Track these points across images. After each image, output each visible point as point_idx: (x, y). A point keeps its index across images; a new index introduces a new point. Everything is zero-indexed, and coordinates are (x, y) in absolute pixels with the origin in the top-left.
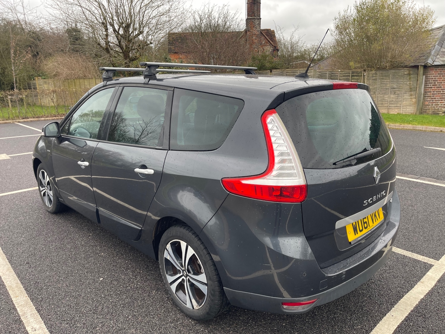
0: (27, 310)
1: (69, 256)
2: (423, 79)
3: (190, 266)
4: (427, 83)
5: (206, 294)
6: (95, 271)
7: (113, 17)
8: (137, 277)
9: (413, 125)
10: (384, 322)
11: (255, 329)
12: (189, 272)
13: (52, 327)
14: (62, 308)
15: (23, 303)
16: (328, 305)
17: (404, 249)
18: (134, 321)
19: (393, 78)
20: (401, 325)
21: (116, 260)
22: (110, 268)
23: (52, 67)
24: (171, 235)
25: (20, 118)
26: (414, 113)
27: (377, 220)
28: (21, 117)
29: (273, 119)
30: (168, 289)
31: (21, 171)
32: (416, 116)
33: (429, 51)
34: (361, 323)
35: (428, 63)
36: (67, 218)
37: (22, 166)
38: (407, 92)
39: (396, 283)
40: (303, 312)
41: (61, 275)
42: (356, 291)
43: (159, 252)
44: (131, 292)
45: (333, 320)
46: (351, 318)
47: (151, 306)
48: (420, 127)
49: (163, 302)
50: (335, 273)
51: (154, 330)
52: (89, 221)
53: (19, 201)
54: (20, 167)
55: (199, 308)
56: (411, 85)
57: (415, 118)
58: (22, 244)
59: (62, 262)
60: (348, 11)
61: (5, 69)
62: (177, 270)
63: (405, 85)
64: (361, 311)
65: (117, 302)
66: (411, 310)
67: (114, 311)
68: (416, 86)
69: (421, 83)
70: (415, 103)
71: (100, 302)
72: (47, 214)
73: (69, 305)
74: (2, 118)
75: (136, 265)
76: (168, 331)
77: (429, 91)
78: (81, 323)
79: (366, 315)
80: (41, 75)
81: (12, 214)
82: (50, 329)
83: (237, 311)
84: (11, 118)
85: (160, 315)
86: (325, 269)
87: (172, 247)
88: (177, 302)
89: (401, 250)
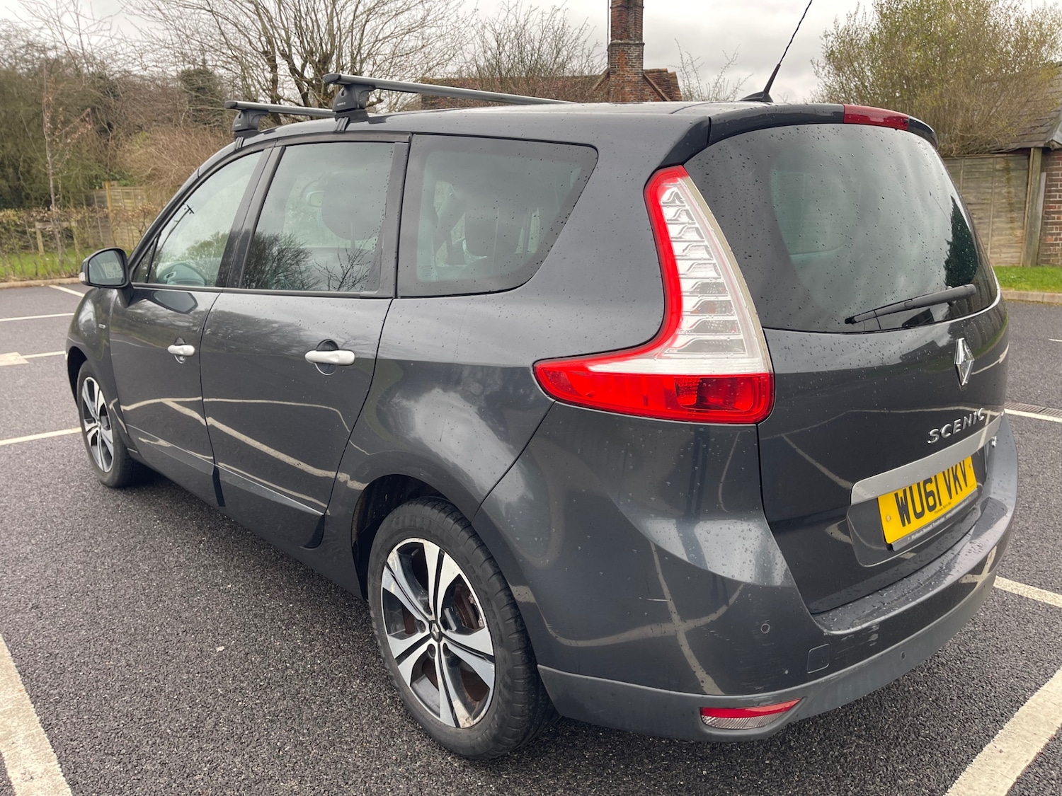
0: (18, 725)
1: (144, 589)
2: (1042, 180)
3: (450, 611)
4: (1050, 191)
5: (491, 685)
6: (206, 628)
7: (289, 38)
8: (315, 645)
9: (1019, 289)
10: (979, 767)
11: (624, 782)
12: (447, 626)
13: (78, 770)
14: (110, 721)
15: (9, 707)
16: (824, 721)
17: (1019, 581)
18: (298, 758)
19: (968, 179)
20: (1025, 776)
21: (265, 602)
22: (245, 622)
23: (143, 157)
24: (400, 527)
25: (64, 276)
26: (1019, 264)
27: (961, 490)
28: (65, 274)
29: (677, 193)
30: (393, 675)
31: (49, 389)
32: (1025, 270)
33: (1054, 114)
34: (916, 771)
35: (1052, 140)
36: (149, 500)
37: (53, 379)
38: (1001, 212)
39: (1004, 665)
40: (760, 735)
41: (116, 638)
42: (899, 685)
43: (369, 575)
44: (297, 683)
45: (838, 762)
46: (888, 758)
47: (346, 719)
48: (1037, 295)
49: (378, 709)
50: (849, 628)
51: (350, 782)
52: (203, 504)
53: (34, 460)
54: (49, 382)
55: (472, 724)
56: (1013, 195)
57: (1023, 274)
58: (28, 559)
59: (123, 604)
60: (857, 18)
61: (33, 162)
62: (416, 621)
63: (996, 196)
64: (913, 740)
65: (255, 708)
66: (1049, 736)
67: (246, 733)
68: (1024, 199)
69: (1036, 191)
70: (1022, 240)
71: (211, 708)
72: (100, 489)
73: (129, 715)
74: (21, 274)
75: (314, 614)
76: (386, 785)
77: (1056, 210)
78: (154, 762)
79: (928, 750)
80: (118, 177)
81: (13, 489)
82: (71, 776)
83: (577, 734)
84: (42, 275)
85: (370, 742)
86: (823, 615)
87: (403, 559)
88: (415, 708)
89: (1011, 581)
